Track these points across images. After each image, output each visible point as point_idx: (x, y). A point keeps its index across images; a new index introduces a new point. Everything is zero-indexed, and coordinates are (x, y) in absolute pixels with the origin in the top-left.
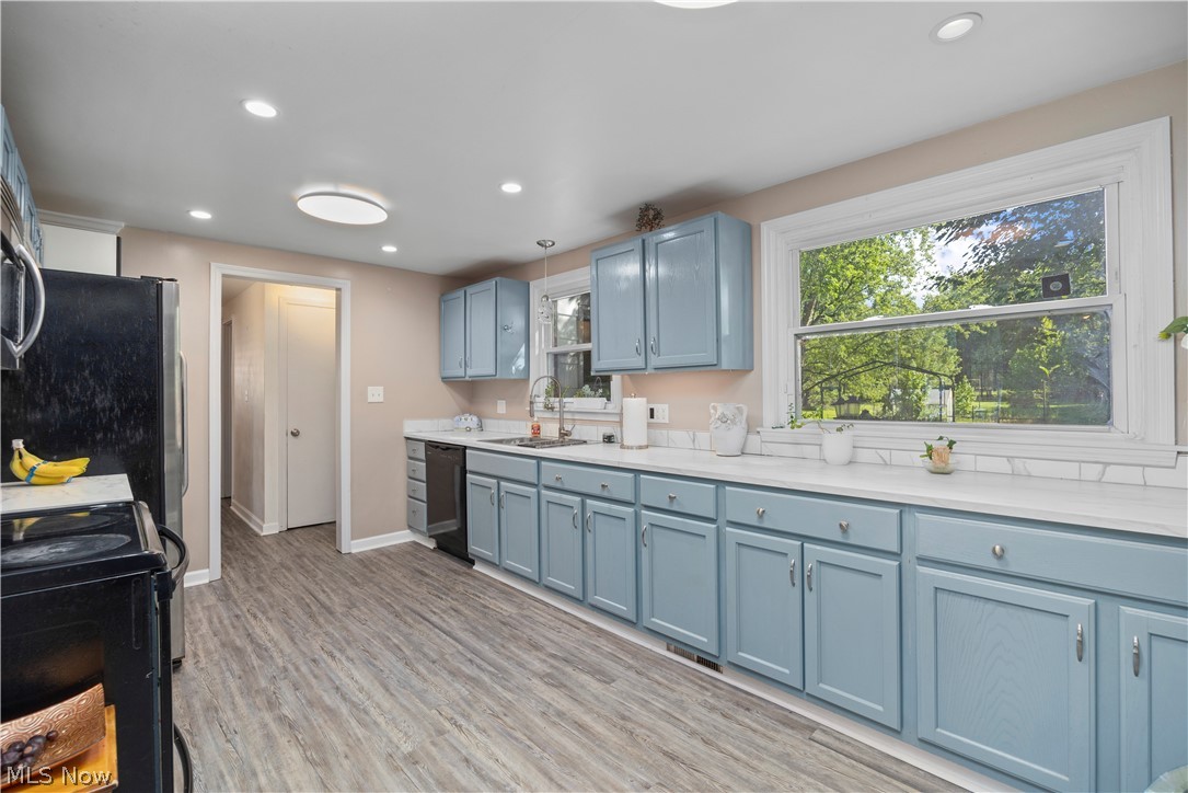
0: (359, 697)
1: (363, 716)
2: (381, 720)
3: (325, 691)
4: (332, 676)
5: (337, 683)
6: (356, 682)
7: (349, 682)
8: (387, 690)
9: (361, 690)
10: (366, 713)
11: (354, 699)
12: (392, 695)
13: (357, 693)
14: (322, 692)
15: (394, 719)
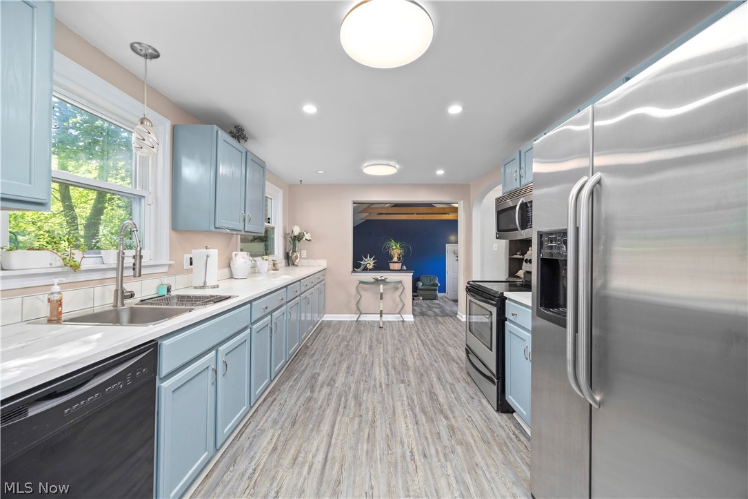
0: (408, 413)
1: (411, 403)
2: (405, 398)
3: (423, 424)
4: (417, 435)
5: (416, 427)
6: (406, 423)
7: (409, 424)
8: (394, 411)
9: (406, 417)
10: (409, 404)
11: (411, 412)
12: (394, 407)
13: (408, 416)
14: (425, 424)
15: (400, 396)
